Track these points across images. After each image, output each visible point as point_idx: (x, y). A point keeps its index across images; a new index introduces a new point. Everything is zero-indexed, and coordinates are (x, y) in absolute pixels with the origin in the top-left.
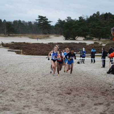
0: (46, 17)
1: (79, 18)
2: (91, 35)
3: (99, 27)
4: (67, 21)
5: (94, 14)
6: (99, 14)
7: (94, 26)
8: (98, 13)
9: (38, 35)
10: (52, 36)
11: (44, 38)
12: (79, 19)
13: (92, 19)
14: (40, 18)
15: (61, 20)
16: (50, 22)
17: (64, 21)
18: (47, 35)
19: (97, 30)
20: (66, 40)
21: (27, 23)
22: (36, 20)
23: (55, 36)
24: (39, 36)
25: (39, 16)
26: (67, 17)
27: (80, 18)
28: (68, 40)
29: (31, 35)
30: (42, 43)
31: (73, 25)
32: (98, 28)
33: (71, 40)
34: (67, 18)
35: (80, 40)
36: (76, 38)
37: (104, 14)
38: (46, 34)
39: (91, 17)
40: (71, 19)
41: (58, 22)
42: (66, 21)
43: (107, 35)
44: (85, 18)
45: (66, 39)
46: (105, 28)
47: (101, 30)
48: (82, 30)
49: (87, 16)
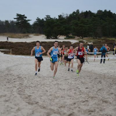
0: (24, 15)
1: (59, 16)
2: (74, 33)
3: (82, 25)
4: (46, 19)
5: (74, 13)
6: (79, 12)
7: (76, 25)
8: (78, 11)
10: (31, 35)
11: (24, 37)
12: (58, 17)
13: (72, 17)
14: (18, 17)
15: (39, 19)
16: (29, 20)
17: (43, 19)
18: (26, 34)
19: (80, 28)
20: (47, 39)
22: (15, 19)
23: (35, 35)
24: (18, 35)
25: (17, 14)
26: (46, 16)
27: (60, 16)
28: (49, 39)
29: (10, 34)
31: (55, 23)
33: (53, 39)
34: (46, 17)
35: (62, 39)
36: (58, 37)
37: (83, 12)
38: (24, 33)
40: (50, 18)
42: (45, 20)
43: (90, 33)
44: (65, 16)
46: (88, 26)
47: (84, 28)
48: (64, 28)
49: (67, 14)
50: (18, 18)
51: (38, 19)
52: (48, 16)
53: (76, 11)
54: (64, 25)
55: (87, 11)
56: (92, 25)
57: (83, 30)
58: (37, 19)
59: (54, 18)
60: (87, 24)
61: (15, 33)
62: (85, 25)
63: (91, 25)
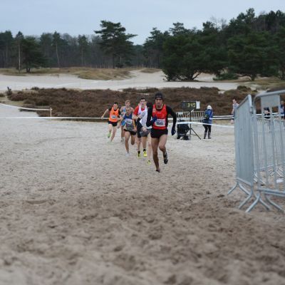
0: (119, 24)
1: (204, 25)
2: (233, 67)
3: (253, 47)
4: (174, 33)
5: (241, 16)
6: (253, 15)
7: (239, 46)
8: (251, 11)
9: (100, 70)
10: (135, 72)
11: (115, 76)
12: (203, 27)
13: (236, 28)
14: (105, 28)
15: (159, 32)
16: (131, 36)
17: (166, 33)
18: (123, 70)
19: (247, 55)
20: (169, 81)
21: (74, 40)
22: (97, 32)
23: (144, 72)
24: (103, 72)
25: (103, 22)
26: (174, 24)
27: (207, 25)
28: (174, 81)
29: (84, 70)
30: (108, 90)
32: (249, 50)
33: (183, 80)
34: (174, 27)
35: (204, 80)
36: (194, 76)
37: (265, 14)
38: (120, 66)
39: (233, 23)
40: (183, 28)
41: (151, 35)
42: (171, 34)
43: (272, 67)
44: (218, 25)
45: (170, 79)
46: (265, 49)
47: (256, 55)
48: (208, 56)
49: (222, 20)
50: (104, 31)
51: (156, 33)
52: (177, 25)
53: (245, 13)
54: (209, 48)
55: (272, 12)
56: (277, 46)
57: (254, 59)
58: (151, 33)
59: (193, 30)
60: (265, 46)
61: (95, 67)
62: (260, 48)
63: (274, 47)
